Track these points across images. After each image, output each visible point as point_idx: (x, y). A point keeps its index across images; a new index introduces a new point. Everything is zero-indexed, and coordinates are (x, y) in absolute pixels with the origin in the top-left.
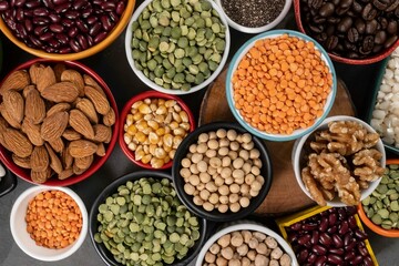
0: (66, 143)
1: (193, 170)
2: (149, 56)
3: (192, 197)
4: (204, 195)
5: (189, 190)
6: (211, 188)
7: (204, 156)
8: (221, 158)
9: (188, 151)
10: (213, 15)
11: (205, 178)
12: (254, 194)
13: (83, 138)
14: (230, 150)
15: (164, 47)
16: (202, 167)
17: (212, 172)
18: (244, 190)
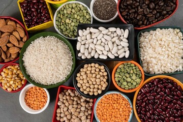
0: (8, 48)
1: (81, 78)
2: (62, 24)
3: (80, 88)
4: (84, 88)
5: (79, 85)
6: (87, 85)
7: (86, 73)
8: (92, 74)
9: (80, 71)
10: (87, 12)
11: (85, 81)
12: (103, 89)
13: (14, 46)
14: (96, 71)
15: (67, 21)
16: (85, 77)
17: (88, 79)
18: (100, 87)
